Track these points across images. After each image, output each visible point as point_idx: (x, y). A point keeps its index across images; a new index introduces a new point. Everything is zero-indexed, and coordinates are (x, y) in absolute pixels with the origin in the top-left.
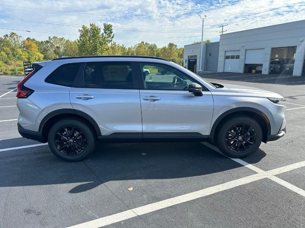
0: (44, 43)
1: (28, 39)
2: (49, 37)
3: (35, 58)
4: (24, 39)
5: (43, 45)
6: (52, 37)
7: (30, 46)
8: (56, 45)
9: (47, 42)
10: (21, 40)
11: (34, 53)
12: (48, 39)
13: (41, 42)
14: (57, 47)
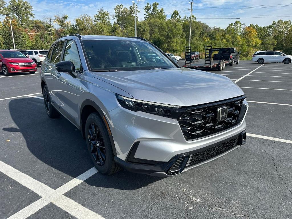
0: (267, 28)
1: (251, 26)
2: (274, 22)
3: (252, 44)
4: (246, 27)
5: (265, 31)
6: (276, 22)
7: (250, 32)
8: (279, 29)
9: (270, 27)
10: (243, 27)
11: (252, 39)
12: (271, 24)
13: (263, 28)
14: (280, 32)
